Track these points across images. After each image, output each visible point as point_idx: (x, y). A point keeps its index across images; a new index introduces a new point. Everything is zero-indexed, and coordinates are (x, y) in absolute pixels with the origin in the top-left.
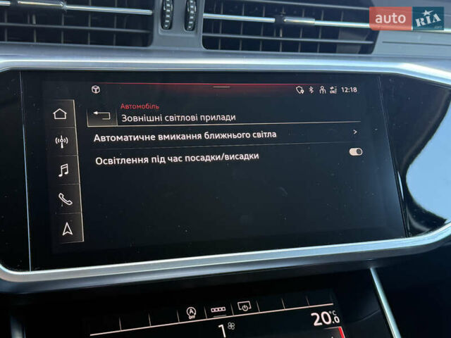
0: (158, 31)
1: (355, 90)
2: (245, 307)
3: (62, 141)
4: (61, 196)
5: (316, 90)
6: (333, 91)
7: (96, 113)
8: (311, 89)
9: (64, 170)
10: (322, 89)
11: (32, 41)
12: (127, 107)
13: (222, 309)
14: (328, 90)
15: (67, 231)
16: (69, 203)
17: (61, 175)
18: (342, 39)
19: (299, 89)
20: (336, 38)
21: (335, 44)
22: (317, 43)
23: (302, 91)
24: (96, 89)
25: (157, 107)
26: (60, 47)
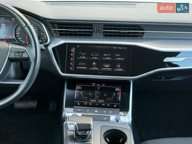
0: (94, 34)
1: (126, 48)
2: (103, 85)
3: (72, 54)
4: (71, 63)
5: (118, 48)
6: (121, 48)
8: (117, 48)
10: (119, 48)
13: (99, 85)
14: (120, 48)
15: (71, 68)
16: (72, 64)
17: (71, 60)
19: (114, 48)
24: (78, 46)
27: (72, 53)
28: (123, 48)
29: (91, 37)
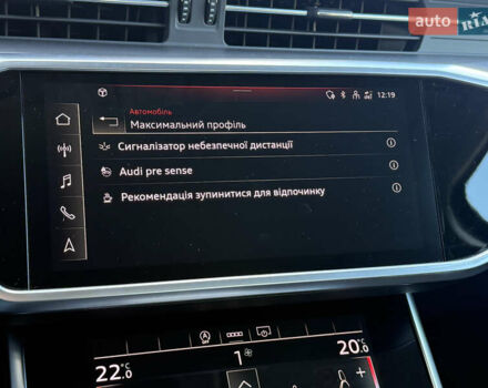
0: (175, 25)
1: (394, 95)
2: (264, 333)
3: (64, 149)
4: (63, 210)
5: (349, 95)
6: (368, 97)
7: (103, 119)
8: (343, 94)
9: (67, 181)
10: (356, 94)
11: (35, 35)
12: (136, 112)
14: (362, 95)
15: (69, 247)
16: (71, 217)
17: (63, 187)
18: (385, 33)
19: (330, 94)
20: (378, 32)
21: (377, 40)
22: (355, 38)
23: (333, 96)
24: (103, 92)
25: (170, 113)
26: (66, 43)
27: (63, 136)
28: (375, 96)
29: (162, 48)
